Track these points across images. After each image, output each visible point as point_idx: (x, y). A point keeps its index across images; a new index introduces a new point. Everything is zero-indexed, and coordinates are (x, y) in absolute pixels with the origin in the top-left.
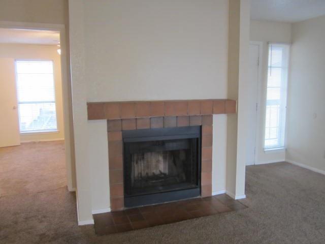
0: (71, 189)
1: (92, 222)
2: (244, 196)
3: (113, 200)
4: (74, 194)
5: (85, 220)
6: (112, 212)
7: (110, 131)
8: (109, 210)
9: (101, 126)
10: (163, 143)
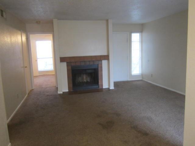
0: (57, 87)
1: (62, 93)
2: (113, 88)
3: (69, 88)
4: (57, 88)
5: (60, 92)
6: (69, 91)
7: (67, 66)
8: (68, 91)
9: (65, 64)
10: (85, 70)
